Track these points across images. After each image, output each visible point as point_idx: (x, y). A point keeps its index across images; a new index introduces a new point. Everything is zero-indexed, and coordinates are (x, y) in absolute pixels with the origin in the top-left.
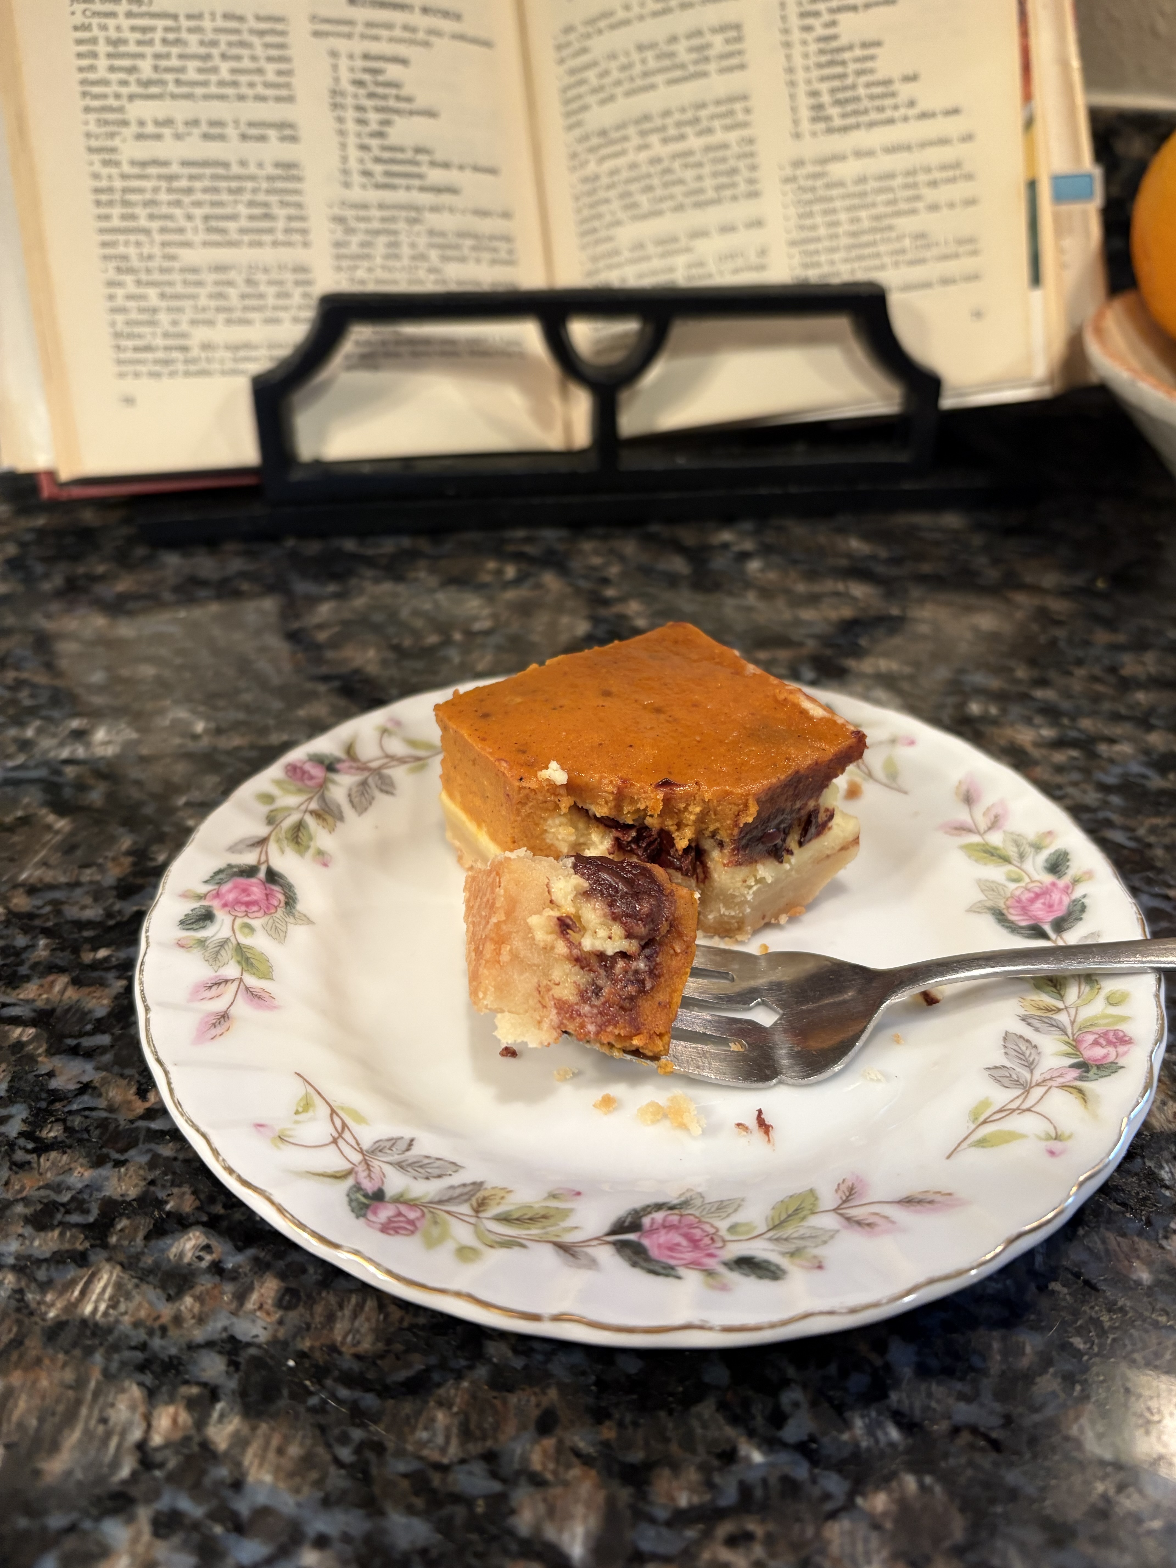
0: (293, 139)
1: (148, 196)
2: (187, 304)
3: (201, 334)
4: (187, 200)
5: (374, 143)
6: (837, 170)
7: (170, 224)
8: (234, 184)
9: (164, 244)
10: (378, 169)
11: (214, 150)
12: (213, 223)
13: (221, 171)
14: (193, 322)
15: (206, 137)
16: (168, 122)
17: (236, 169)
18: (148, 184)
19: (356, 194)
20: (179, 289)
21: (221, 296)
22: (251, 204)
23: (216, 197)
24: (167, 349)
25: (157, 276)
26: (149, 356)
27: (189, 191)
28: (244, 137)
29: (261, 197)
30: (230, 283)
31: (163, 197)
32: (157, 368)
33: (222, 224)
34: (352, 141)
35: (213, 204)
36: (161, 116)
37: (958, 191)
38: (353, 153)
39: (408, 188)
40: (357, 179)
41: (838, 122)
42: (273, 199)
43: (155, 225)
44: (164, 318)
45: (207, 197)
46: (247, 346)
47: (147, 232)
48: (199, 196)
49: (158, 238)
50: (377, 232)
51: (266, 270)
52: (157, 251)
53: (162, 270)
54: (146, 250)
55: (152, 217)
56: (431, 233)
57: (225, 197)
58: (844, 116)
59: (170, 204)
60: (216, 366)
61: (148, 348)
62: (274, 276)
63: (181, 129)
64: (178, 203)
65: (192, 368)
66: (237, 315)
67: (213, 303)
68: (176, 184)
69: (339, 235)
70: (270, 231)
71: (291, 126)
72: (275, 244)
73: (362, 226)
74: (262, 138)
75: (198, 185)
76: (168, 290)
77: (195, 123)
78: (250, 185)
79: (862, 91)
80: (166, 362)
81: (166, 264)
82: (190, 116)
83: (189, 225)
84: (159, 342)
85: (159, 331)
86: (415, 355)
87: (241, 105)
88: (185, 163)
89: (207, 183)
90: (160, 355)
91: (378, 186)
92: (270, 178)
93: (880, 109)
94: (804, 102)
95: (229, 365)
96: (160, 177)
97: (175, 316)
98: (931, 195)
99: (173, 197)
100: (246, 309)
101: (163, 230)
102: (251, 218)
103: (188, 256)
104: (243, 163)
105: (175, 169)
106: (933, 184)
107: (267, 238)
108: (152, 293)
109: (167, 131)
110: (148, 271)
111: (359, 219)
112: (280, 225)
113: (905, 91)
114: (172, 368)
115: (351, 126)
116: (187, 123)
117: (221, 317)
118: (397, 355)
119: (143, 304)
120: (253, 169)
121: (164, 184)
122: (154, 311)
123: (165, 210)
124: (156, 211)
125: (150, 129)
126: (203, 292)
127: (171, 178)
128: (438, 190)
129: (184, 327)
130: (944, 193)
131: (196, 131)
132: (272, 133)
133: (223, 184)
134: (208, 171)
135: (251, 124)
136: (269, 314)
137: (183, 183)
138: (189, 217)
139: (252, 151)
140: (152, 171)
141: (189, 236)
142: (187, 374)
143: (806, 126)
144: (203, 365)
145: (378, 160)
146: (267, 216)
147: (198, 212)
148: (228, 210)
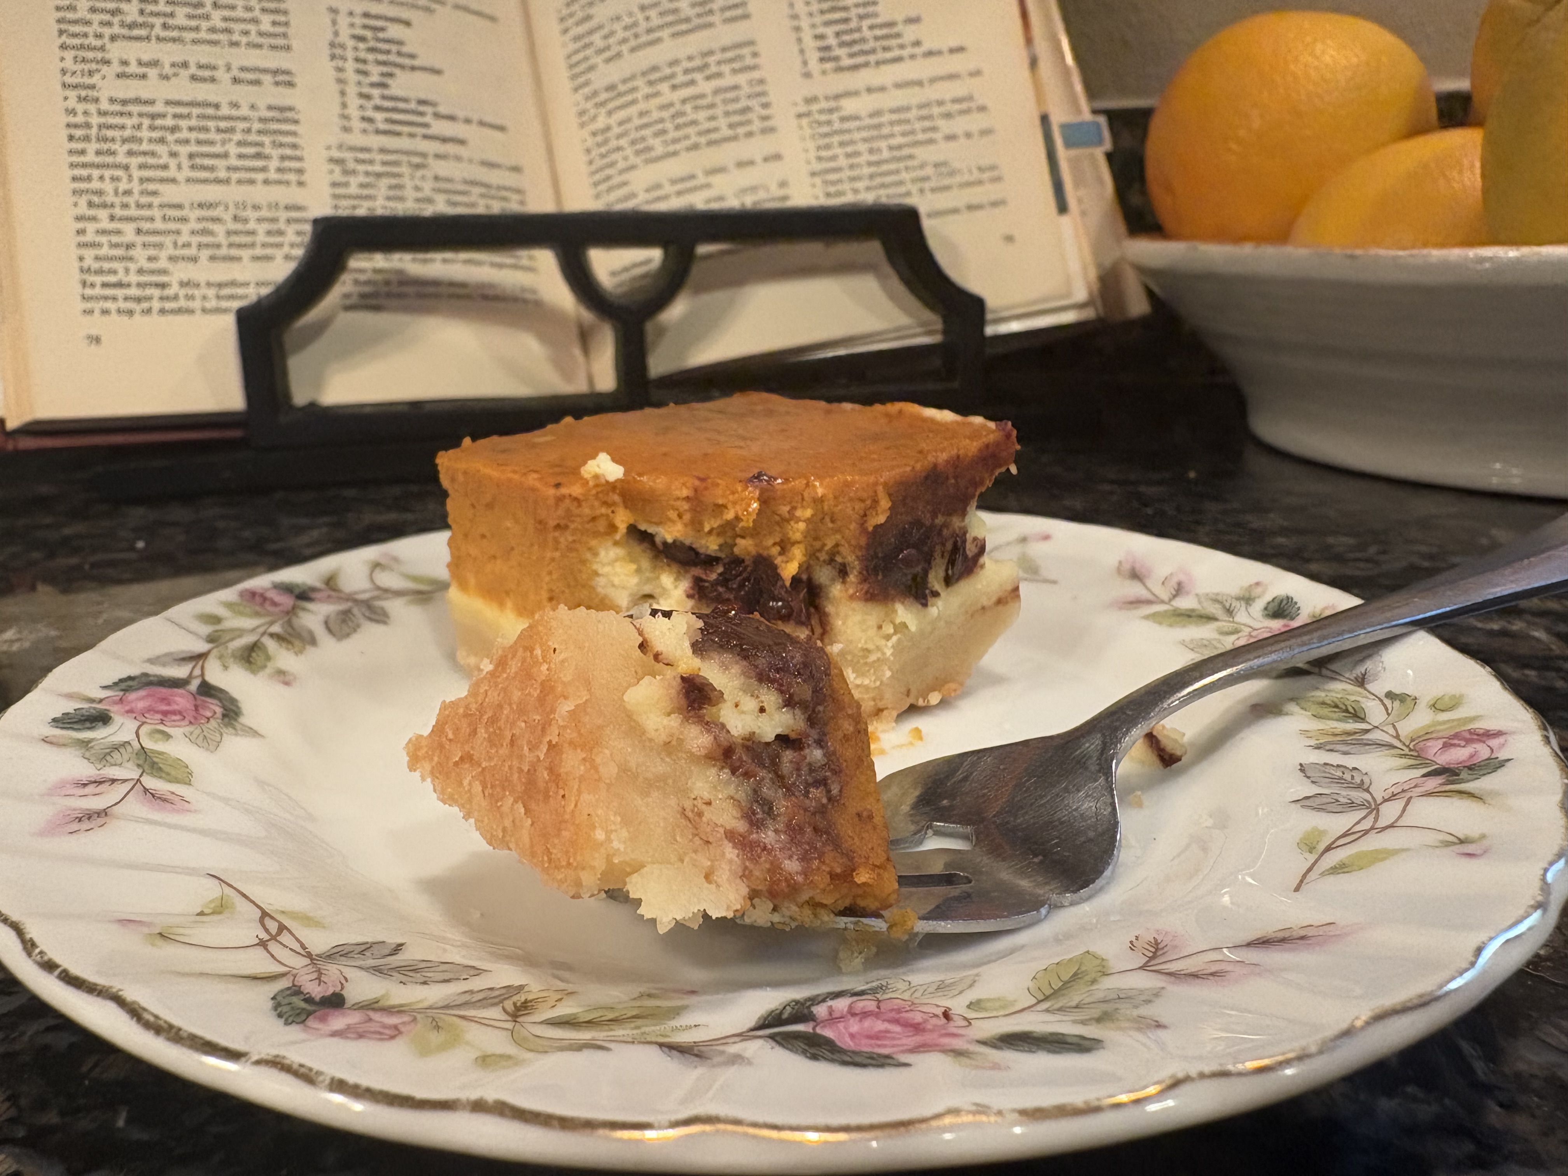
0: (290, 84)
1: (127, 133)
2: (168, 240)
3: (181, 272)
4: (170, 138)
5: (376, 92)
6: (849, 106)
7: (151, 161)
8: (223, 125)
9: (142, 180)
10: (379, 116)
11: (203, 92)
12: (198, 161)
13: (210, 111)
14: (172, 259)
15: (194, 78)
16: (155, 63)
17: (225, 111)
18: (128, 122)
19: (357, 139)
20: (159, 225)
21: (205, 232)
22: (240, 144)
23: (202, 136)
24: (139, 285)
25: (133, 212)
26: (119, 292)
27: (174, 129)
28: (236, 81)
29: (253, 138)
30: (217, 220)
31: (145, 134)
32: (130, 305)
33: (207, 162)
34: (352, 90)
35: (199, 142)
36: (145, 58)
37: (974, 122)
38: (354, 102)
39: (412, 135)
40: (357, 124)
41: (846, 62)
42: (266, 140)
43: (134, 161)
44: (140, 254)
45: (193, 136)
46: (233, 284)
47: (126, 168)
48: (184, 134)
49: (136, 174)
50: (379, 175)
51: (256, 207)
52: (136, 187)
53: (139, 206)
54: (123, 186)
55: (130, 153)
56: (436, 178)
57: (212, 136)
58: (852, 55)
59: (150, 140)
60: (196, 304)
61: (120, 285)
62: (265, 213)
63: (167, 70)
64: (162, 141)
65: (169, 305)
66: (224, 251)
67: (195, 240)
68: (159, 122)
69: (338, 176)
70: (264, 169)
71: (287, 72)
72: (266, 182)
73: (361, 168)
74: (257, 82)
75: (183, 123)
76: (146, 226)
77: (185, 65)
78: (241, 125)
79: (867, 33)
80: (138, 300)
81: (144, 200)
82: (179, 59)
83: (173, 163)
84: (133, 278)
85: (133, 267)
86: (422, 296)
87: (234, 50)
88: (168, 103)
89: (193, 122)
90: (133, 291)
91: (378, 132)
92: (261, 120)
93: (885, 49)
94: (810, 43)
95: (212, 304)
96: (141, 115)
97: (152, 252)
98: (947, 127)
99: (155, 135)
100: (231, 245)
101: (142, 167)
102: (241, 156)
103: (170, 194)
104: (235, 105)
105: (159, 108)
106: (948, 116)
107: (260, 177)
108: (129, 229)
109: (152, 73)
110: (125, 206)
111: (358, 161)
112: (274, 164)
113: (910, 33)
114: (145, 305)
115: (351, 76)
116: (173, 65)
117: (205, 254)
118: (401, 296)
119: (115, 239)
120: (244, 111)
121: (146, 122)
122: (129, 246)
123: (145, 147)
124: (135, 147)
125: (133, 68)
126: (185, 228)
127: (153, 117)
128: (445, 140)
129: (163, 264)
130: (959, 125)
131: (185, 73)
132: (267, 79)
133: (211, 124)
134: (195, 111)
135: (242, 69)
136: (259, 251)
137: (169, 122)
138: (174, 155)
139: (244, 94)
140: (135, 109)
141: (172, 173)
142: (162, 311)
143: (814, 65)
144: (182, 303)
145: (378, 108)
146: (258, 156)
147: (184, 150)
148: (217, 149)
